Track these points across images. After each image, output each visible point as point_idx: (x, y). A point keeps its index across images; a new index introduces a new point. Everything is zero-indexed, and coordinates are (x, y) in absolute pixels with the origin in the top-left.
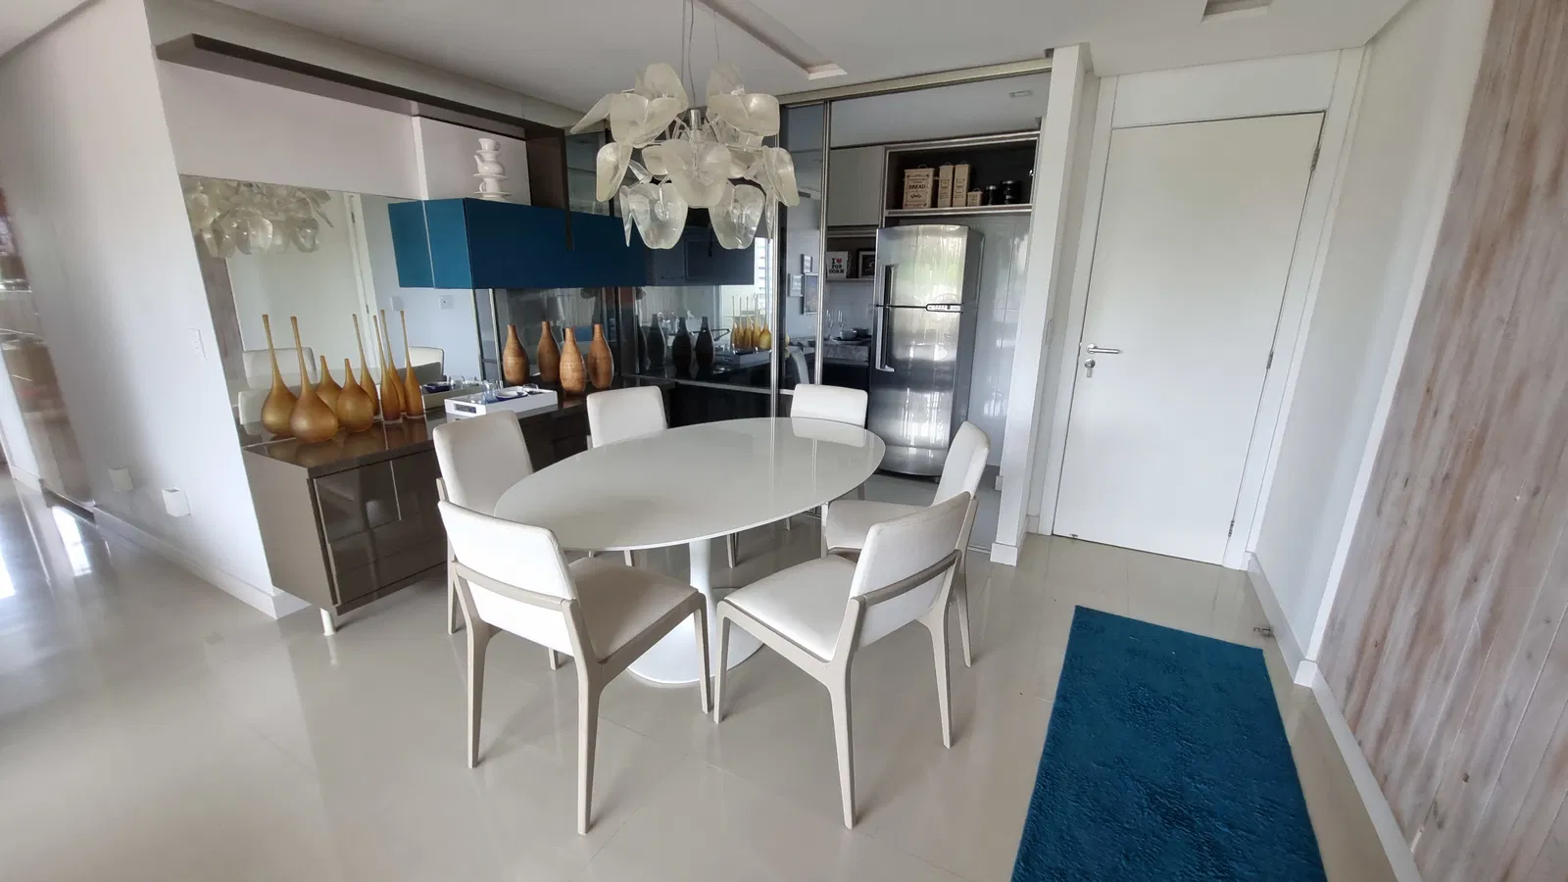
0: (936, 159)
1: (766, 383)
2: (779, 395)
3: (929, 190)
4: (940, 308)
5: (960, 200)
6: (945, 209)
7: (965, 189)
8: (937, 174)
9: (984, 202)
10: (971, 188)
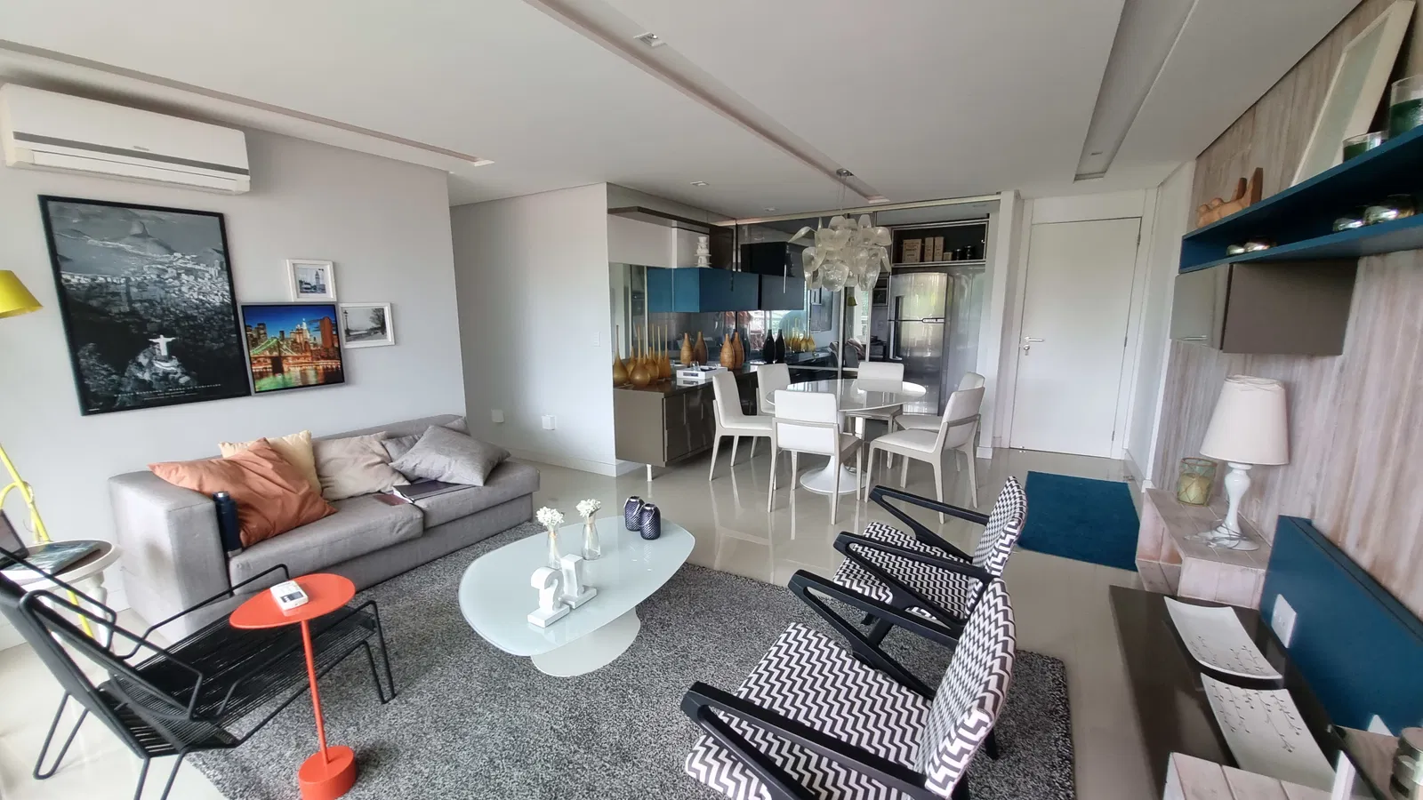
0: (922, 234)
1: (836, 365)
2: (842, 371)
3: (919, 252)
4: (931, 321)
5: (939, 257)
6: (928, 263)
7: (942, 250)
8: (923, 242)
9: (954, 258)
10: (945, 250)
